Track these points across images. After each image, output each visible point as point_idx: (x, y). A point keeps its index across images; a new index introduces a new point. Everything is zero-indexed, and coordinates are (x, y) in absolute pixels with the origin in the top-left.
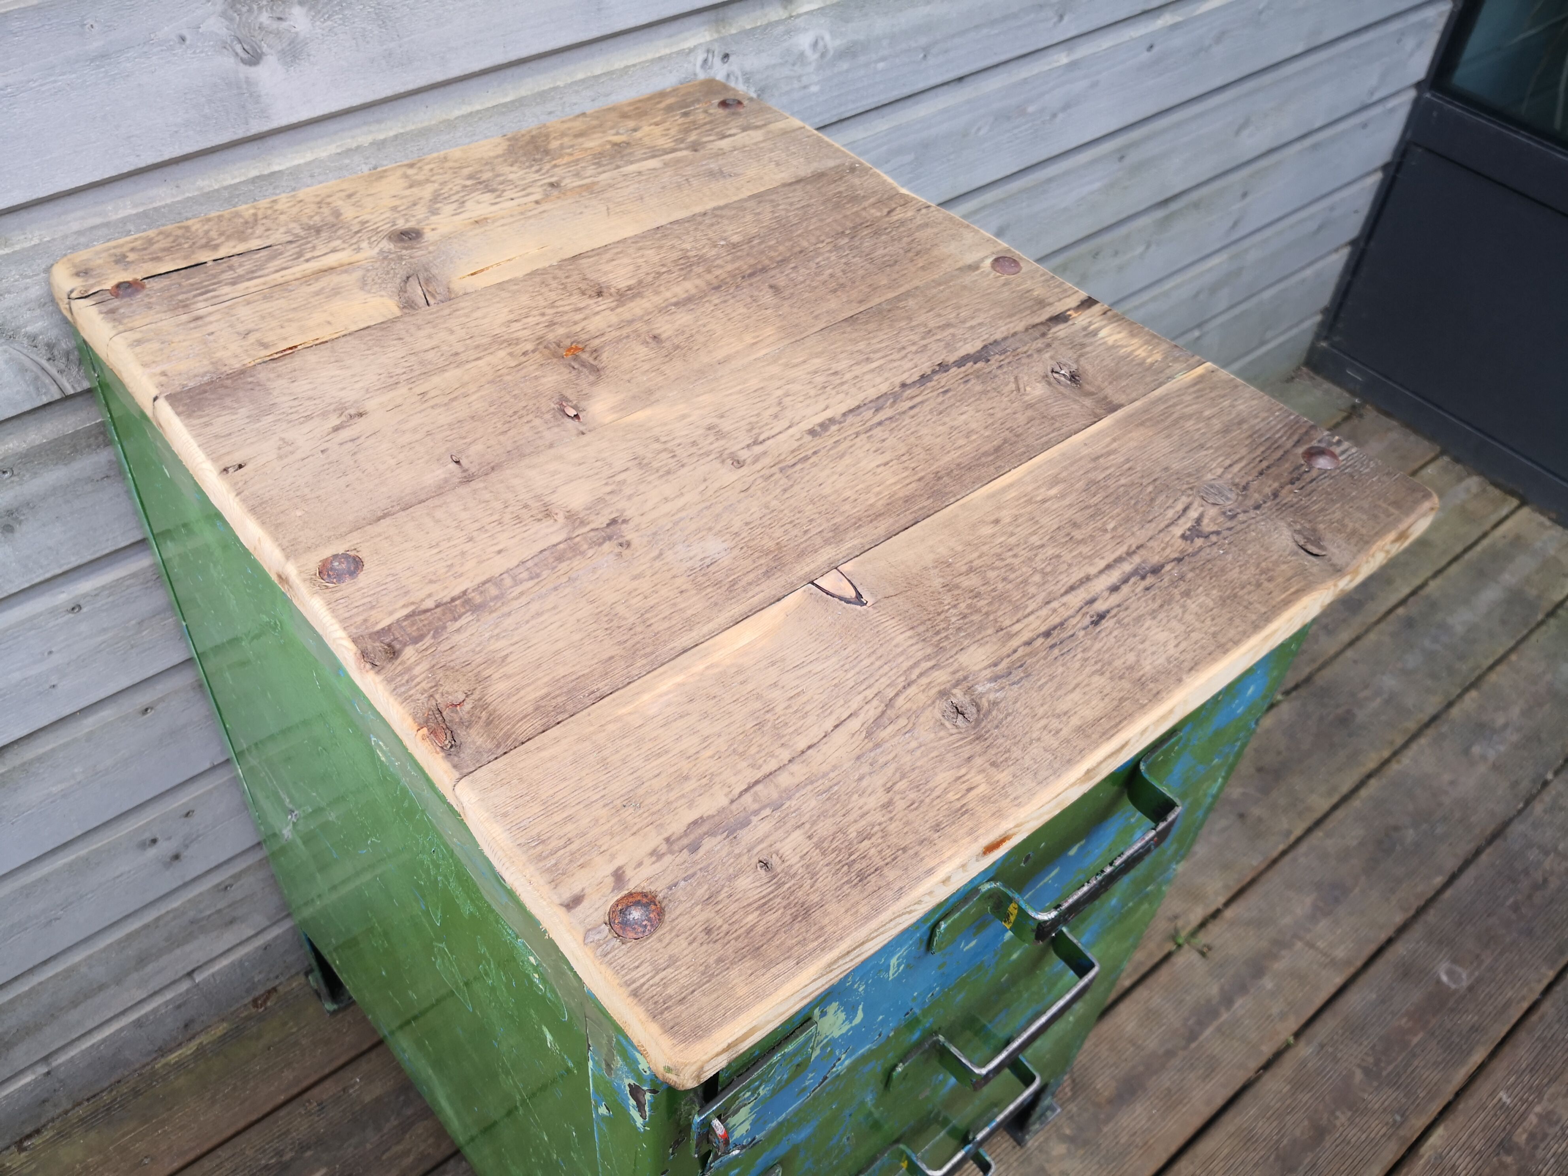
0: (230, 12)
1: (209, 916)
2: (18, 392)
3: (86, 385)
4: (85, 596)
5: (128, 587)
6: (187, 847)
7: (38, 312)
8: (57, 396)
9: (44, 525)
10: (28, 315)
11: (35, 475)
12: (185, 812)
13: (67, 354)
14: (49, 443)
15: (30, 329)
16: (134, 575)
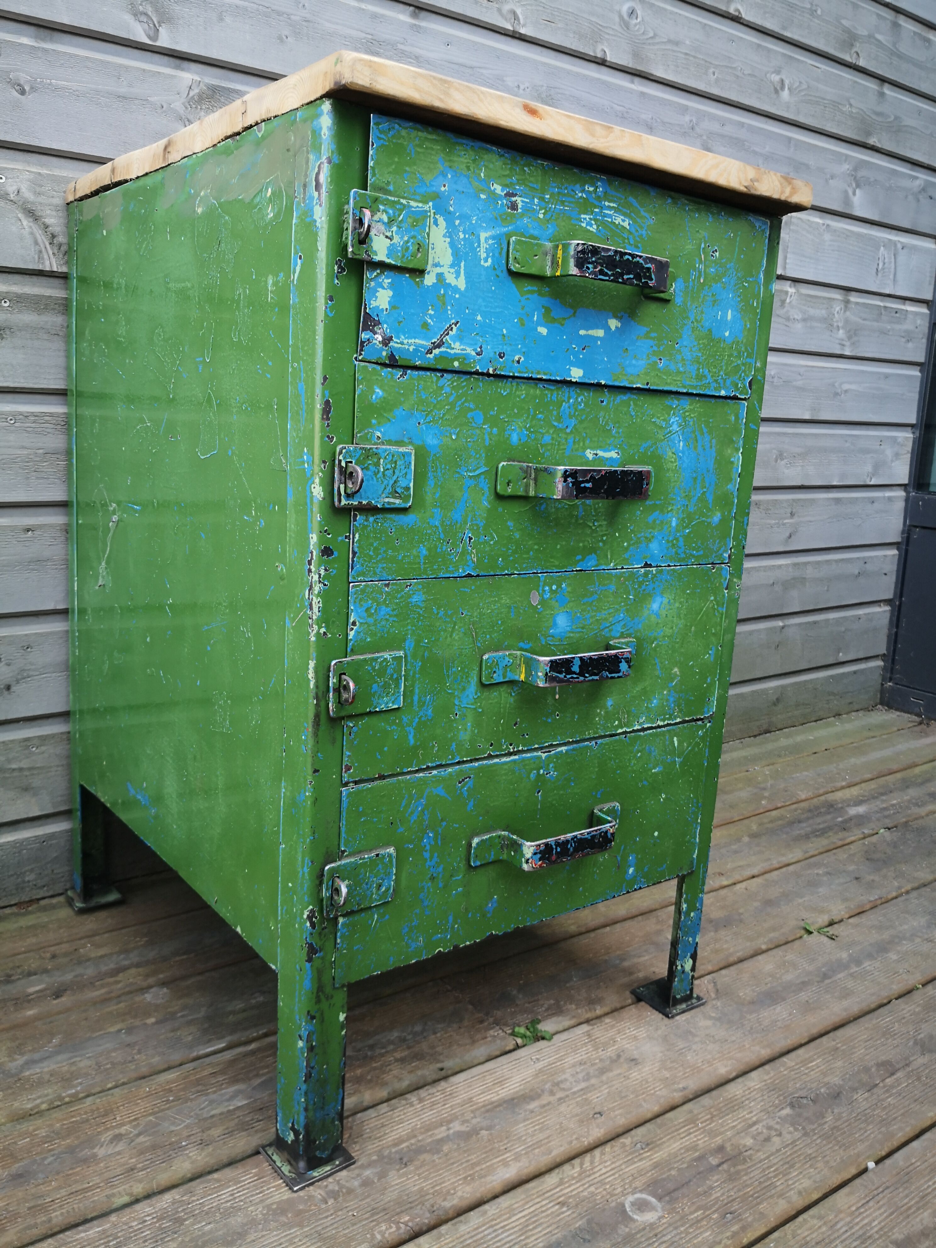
0: (187, 104)
1: (14, 770)
2: (29, 255)
3: (64, 269)
4: (21, 414)
5: (47, 422)
6: (18, 681)
7: (54, 213)
8: (48, 269)
9: (14, 348)
10: (48, 212)
11: (20, 312)
12: (26, 644)
13: (60, 245)
14: (35, 296)
15: (46, 220)
16: (51, 415)
